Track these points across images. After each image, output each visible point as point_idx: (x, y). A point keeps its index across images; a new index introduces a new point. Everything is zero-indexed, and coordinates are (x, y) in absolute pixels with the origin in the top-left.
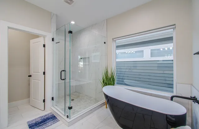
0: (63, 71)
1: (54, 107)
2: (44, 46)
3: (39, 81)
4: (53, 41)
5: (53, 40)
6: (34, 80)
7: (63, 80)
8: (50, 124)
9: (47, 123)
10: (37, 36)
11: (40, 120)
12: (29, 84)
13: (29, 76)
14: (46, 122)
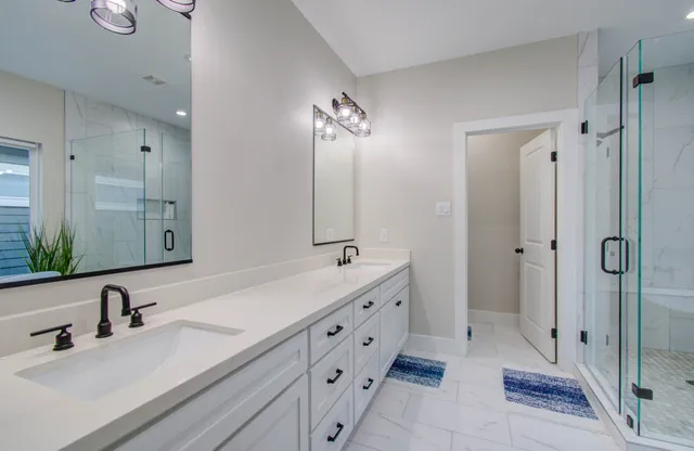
0: (614, 239)
1: (589, 370)
2: (554, 157)
3: (541, 269)
4: (583, 132)
5: (584, 128)
6: (530, 265)
7: (614, 272)
8: (559, 408)
9: (553, 399)
10: (533, 133)
11: (534, 382)
12: (519, 274)
13: (518, 251)
14: (549, 395)
